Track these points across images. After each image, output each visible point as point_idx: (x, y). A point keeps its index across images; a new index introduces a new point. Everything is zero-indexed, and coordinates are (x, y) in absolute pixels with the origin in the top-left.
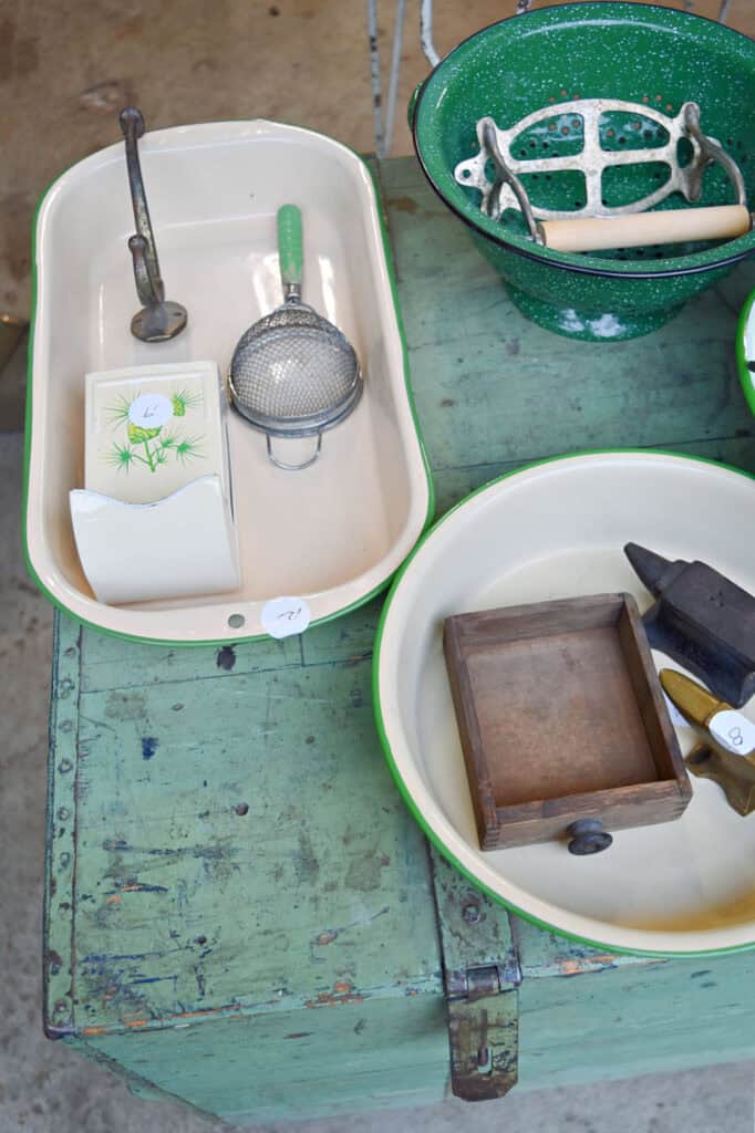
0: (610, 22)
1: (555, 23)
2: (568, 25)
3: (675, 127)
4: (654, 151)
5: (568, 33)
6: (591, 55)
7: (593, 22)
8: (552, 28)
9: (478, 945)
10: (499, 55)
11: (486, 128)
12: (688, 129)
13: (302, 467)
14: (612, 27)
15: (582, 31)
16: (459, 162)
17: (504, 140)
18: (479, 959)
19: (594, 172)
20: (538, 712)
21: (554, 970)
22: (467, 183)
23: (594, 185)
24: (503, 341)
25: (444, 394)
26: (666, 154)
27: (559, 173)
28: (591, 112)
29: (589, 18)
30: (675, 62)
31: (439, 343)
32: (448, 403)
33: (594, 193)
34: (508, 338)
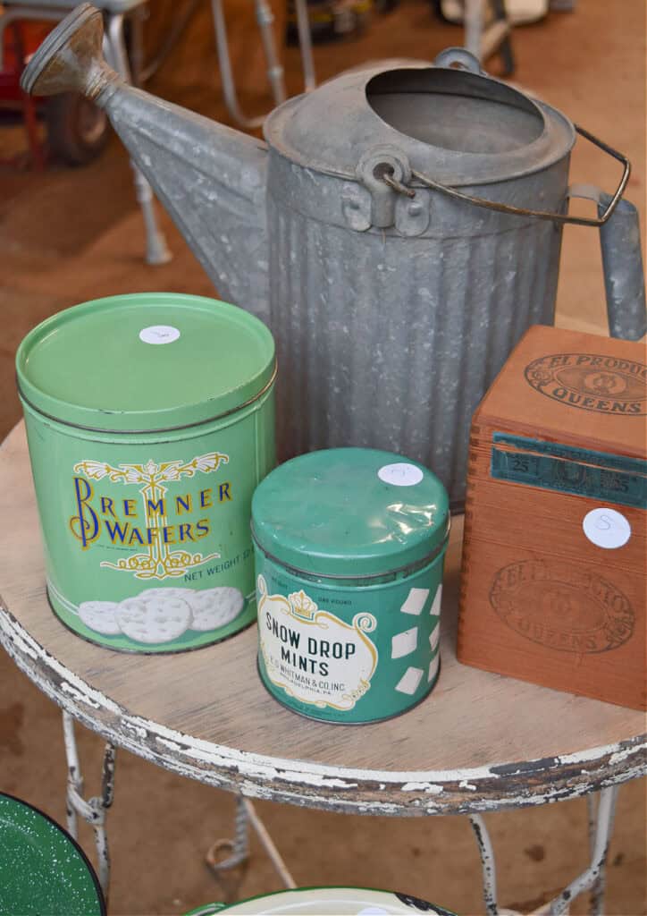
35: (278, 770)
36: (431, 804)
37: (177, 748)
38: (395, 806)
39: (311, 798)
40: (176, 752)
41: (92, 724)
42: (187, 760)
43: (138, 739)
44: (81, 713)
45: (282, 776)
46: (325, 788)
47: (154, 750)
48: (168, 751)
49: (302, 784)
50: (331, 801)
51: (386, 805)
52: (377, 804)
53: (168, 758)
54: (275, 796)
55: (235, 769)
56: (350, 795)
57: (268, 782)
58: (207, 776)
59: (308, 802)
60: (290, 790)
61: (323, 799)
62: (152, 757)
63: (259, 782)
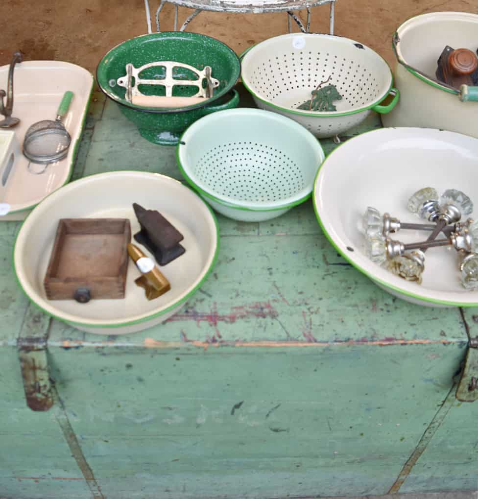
0: (183, 38)
1: (164, 37)
2: (169, 38)
3: (202, 74)
4: (193, 81)
5: (169, 41)
6: (178, 49)
7: (178, 38)
8: (163, 38)
9: (34, 330)
10: (142, 45)
11: (129, 67)
12: (207, 75)
13: (39, 174)
14: (185, 40)
15: (174, 40)
16: (119, 77)
17: (136, 72)
18: (32, 335)
19: (169, 87)
20: (87, 258)
21: (59, 344)
22: (121, 85)
23: (169, 91)
24: (130, 142)
25: (101, 157)
26: (198, 83)
27: (157, 85)
28: (169, 65)
29: (177, 36)
30: (206, 53)
31: (106, 141)
32: (101, 160)
33: (169, 94)
34: (132, 142)
35: (264, 2)
36: (308, 4)
37: (232, 3)
38: (298, 6)
39: (275, 8)
40: (231, 5)
41: (199, 6)
42: (235, 6)
43: (217, 5)
44: (194, 4)
45: (265, 3)
46: (279, 4)
47: (223, 7)
48: (229, 5)
49: (272, 4)
50: (281, 8)
51: (296, 6)
52: (294, 6)
53: (228, 8)
54: (264, 10)
55: (251, 5)
56: (286, 5)
57: (262, 6)
58: (243, 10)
59: (274, 10)
60: (268, 7)
61: (278, 8)
62: (222, 10)
63: (259, 7)
